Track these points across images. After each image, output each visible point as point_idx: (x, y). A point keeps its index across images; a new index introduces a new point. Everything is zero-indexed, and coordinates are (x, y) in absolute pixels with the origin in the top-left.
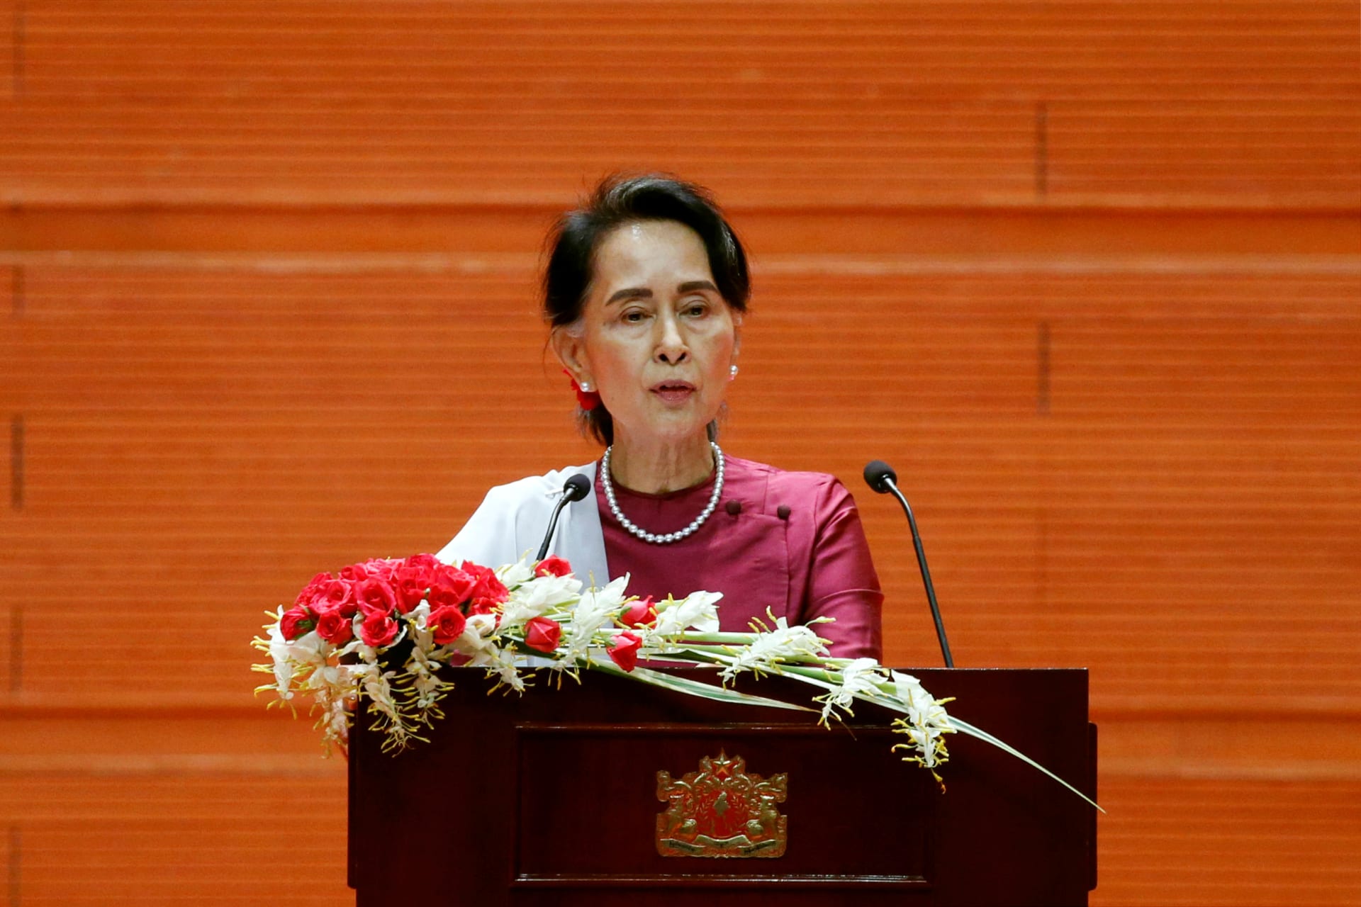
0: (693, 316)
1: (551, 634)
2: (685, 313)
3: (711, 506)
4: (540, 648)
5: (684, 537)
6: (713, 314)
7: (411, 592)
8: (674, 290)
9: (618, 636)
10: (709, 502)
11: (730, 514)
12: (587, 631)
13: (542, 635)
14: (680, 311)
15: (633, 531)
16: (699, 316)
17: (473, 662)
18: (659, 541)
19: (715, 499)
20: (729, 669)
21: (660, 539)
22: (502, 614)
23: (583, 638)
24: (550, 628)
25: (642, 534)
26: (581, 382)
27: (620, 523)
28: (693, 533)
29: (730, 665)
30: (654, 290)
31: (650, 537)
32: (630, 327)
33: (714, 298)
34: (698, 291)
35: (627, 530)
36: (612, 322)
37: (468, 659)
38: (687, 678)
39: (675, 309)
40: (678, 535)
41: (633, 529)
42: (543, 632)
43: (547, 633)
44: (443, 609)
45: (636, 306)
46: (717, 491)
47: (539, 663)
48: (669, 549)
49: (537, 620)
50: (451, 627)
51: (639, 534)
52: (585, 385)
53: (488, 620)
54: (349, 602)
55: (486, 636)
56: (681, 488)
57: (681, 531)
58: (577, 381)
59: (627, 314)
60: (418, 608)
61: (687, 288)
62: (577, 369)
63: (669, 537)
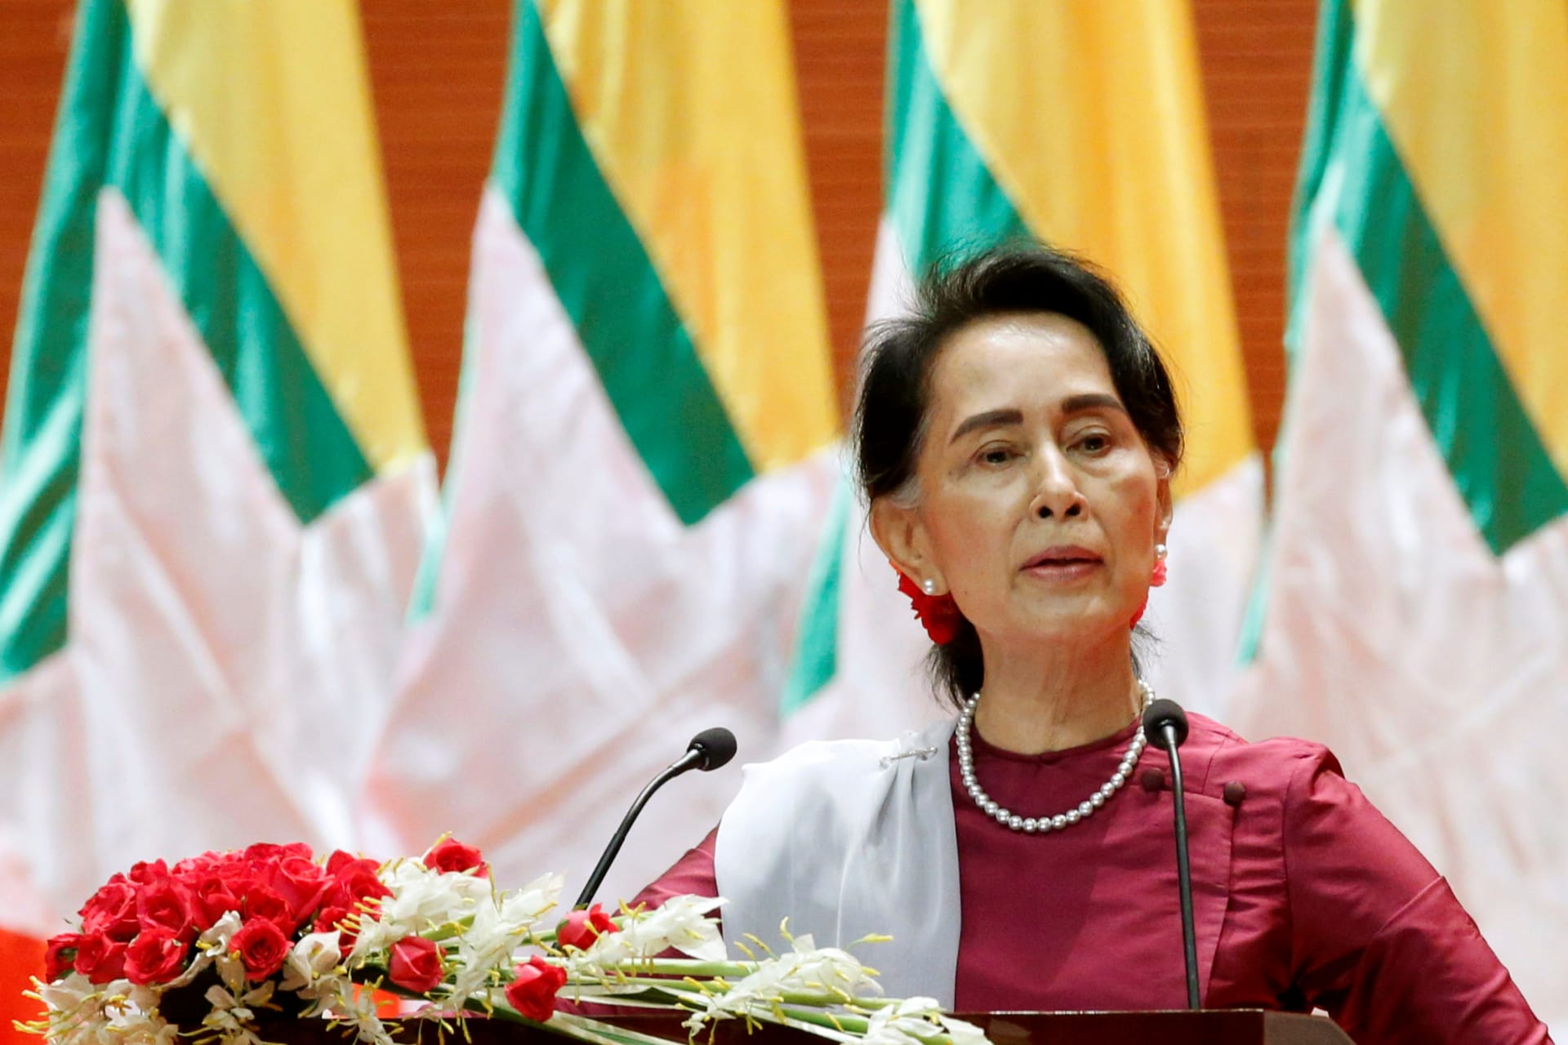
0: (1090, 452)
1: (421, 964)
2: (1075, 447)
3: (1117, 779)
4: (407, 984)
5: (1068, 825)
6: (1120, 447)
7: (212, 898)
8: (1057, 410)
9: (522, 965)
10: (1117, 771)
11: (1147, 789)
12: (482, 959)
13: (406, 964)
14: (1067, 445)
15: (991, 811)
16: (1098, 451)
17: (316, 1007)
18: (1029, 828)
19: (1125, 767)
20: (698, 1016)
21: (1030, 824)
22: (357, 931)
23: (475, 970)
24: (421, 952)
25: (1003, 815)
26: (922, 581)
27: (973, 800)
28: (1083, 818)
29: (704, 1009)
30: (1024, 410)
31: (1016, 822)
32: (988, 472)
33: (1123, 421)
34: (1094, 410)
35: (982, 810)
36: (962, 470)
37: (305, 1004)
38: (636, 1030)
39: (1059, 441)
40: (1059, 820)
41: (991, 808)
42: (407, 959)
43: (415, 961)
44: (259, 922)
45: (993, 438)
46: (1131, 755)
47: (412, 1008)
48: (1043, 840)
49: (406, 942)
50: (266, 954)
51: (1000, 816)
52: (929, 583)
53: (329, 942)
54: (126, 916)
55: (330, 966)
56: (1074, 745)
57: (1065, 814)
58: (916, 580)
59: (983, 454)
60: (219, 924)
61: (1077, 406)
62: (915, 563)
63: (1044, 823)
